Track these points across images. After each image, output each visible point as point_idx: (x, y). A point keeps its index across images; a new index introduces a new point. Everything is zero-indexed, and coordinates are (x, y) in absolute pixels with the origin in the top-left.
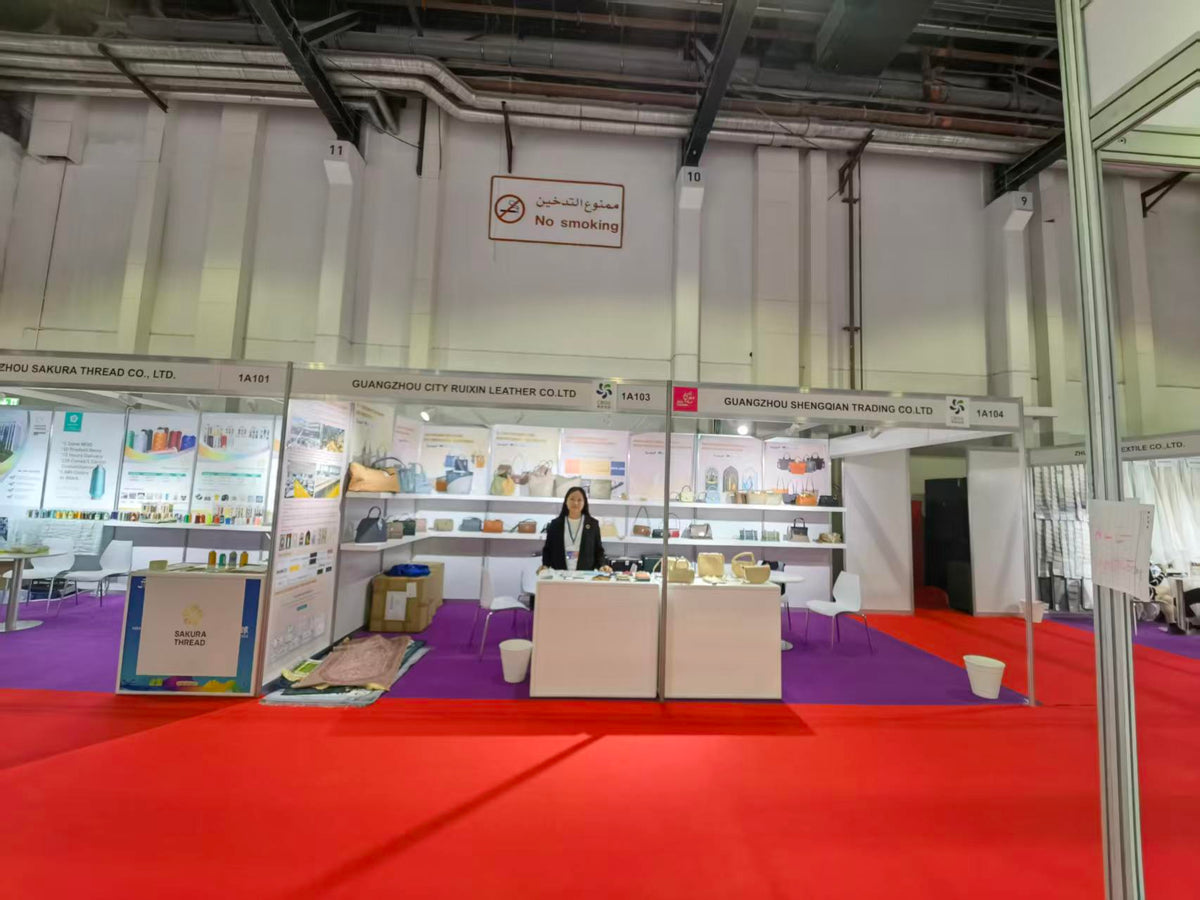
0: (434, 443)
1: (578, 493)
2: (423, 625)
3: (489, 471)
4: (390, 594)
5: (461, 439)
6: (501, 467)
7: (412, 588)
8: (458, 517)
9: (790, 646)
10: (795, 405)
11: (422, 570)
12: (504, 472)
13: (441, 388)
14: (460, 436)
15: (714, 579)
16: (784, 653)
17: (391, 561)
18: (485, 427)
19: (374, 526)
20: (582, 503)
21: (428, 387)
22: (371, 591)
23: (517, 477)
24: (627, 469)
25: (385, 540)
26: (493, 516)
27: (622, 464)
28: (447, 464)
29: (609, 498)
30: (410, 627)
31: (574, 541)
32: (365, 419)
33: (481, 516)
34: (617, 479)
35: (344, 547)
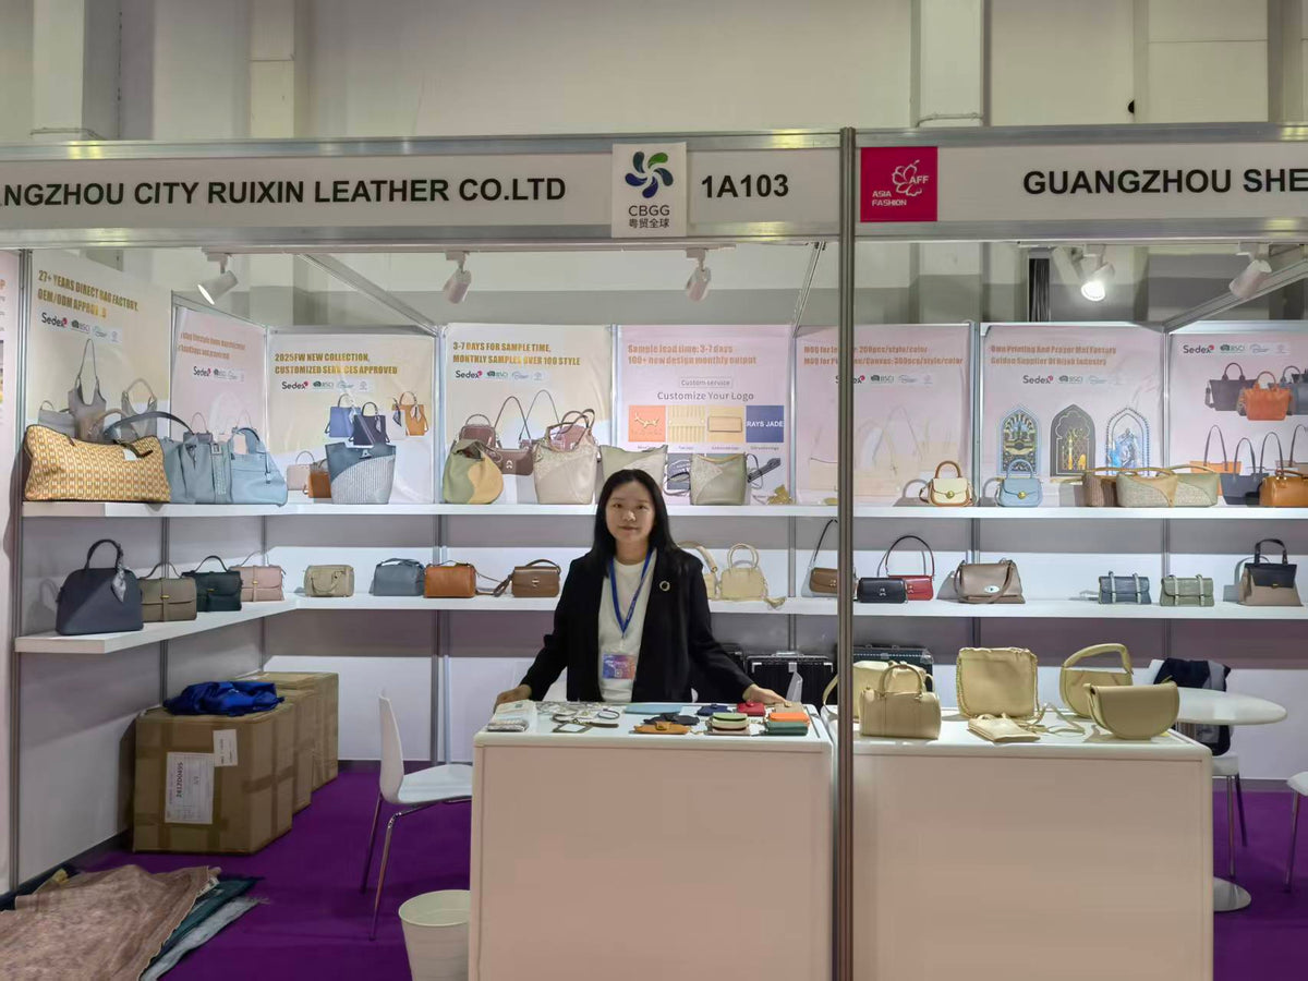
0: (300, 378)
1: (634, 486)
2: (259, 833)
3: (438, 441)
4: (173, 759)
5: (363, 365)
6: (468, 432)
7: (226, 742)
8: (364, 561)
9: (1243, 898)
10: (1257, 181)
11: (260, 696)
12: (475, 444)
13: (179, 193)
14: (366, 357)
15: (1005, 727)
16: (1220, 916)
17: (189, 672)
18: (416, 330)
19: (104, 589)
20: (649, 514)
21: (145, 193)
22: (131, 750)
23: (507, 455)
24: (787, 424)
25: (139, 628)
26: (452, 555)
27: (776, 412)
28: (332, 430)
29: (741, 501)
30: (227, 843)
31: (624, 625)
32: (71, 314)
33: (423, 555)
34: (763, 453)
35: (26, 644)
